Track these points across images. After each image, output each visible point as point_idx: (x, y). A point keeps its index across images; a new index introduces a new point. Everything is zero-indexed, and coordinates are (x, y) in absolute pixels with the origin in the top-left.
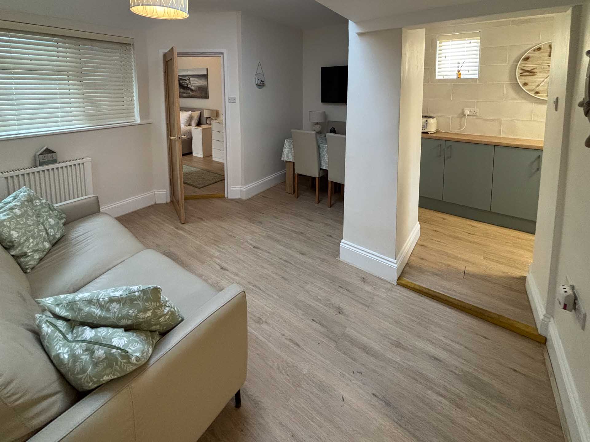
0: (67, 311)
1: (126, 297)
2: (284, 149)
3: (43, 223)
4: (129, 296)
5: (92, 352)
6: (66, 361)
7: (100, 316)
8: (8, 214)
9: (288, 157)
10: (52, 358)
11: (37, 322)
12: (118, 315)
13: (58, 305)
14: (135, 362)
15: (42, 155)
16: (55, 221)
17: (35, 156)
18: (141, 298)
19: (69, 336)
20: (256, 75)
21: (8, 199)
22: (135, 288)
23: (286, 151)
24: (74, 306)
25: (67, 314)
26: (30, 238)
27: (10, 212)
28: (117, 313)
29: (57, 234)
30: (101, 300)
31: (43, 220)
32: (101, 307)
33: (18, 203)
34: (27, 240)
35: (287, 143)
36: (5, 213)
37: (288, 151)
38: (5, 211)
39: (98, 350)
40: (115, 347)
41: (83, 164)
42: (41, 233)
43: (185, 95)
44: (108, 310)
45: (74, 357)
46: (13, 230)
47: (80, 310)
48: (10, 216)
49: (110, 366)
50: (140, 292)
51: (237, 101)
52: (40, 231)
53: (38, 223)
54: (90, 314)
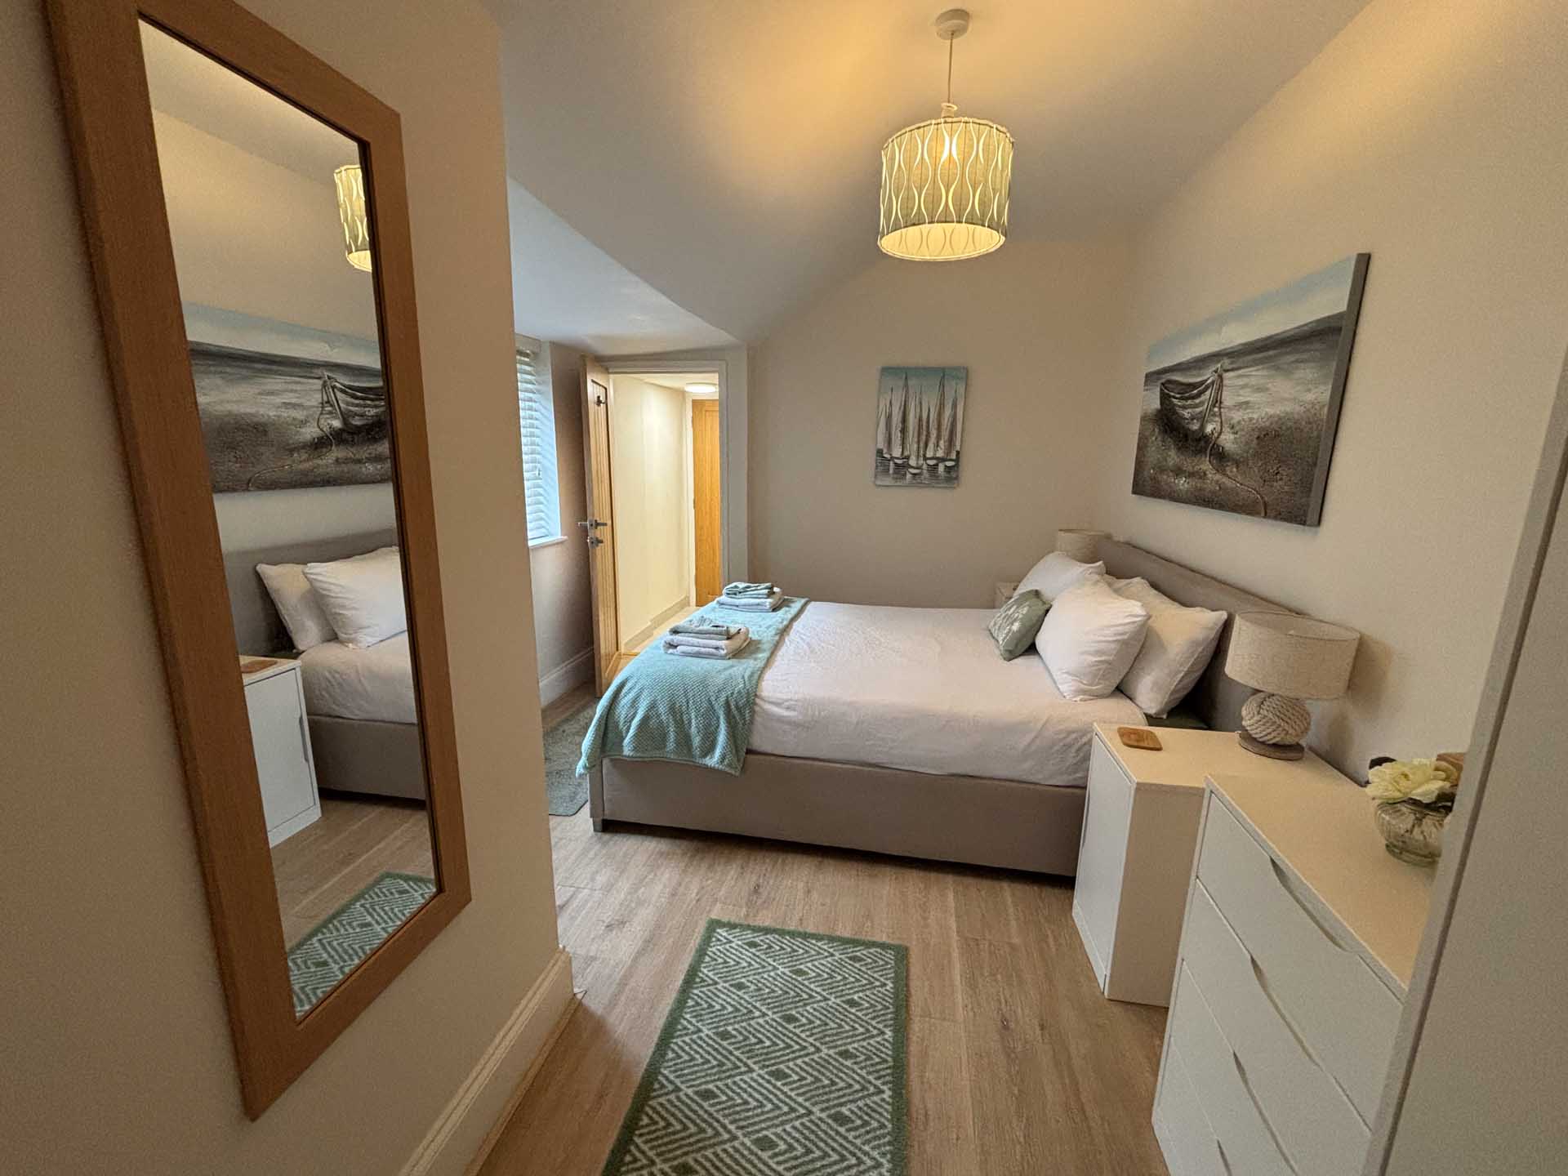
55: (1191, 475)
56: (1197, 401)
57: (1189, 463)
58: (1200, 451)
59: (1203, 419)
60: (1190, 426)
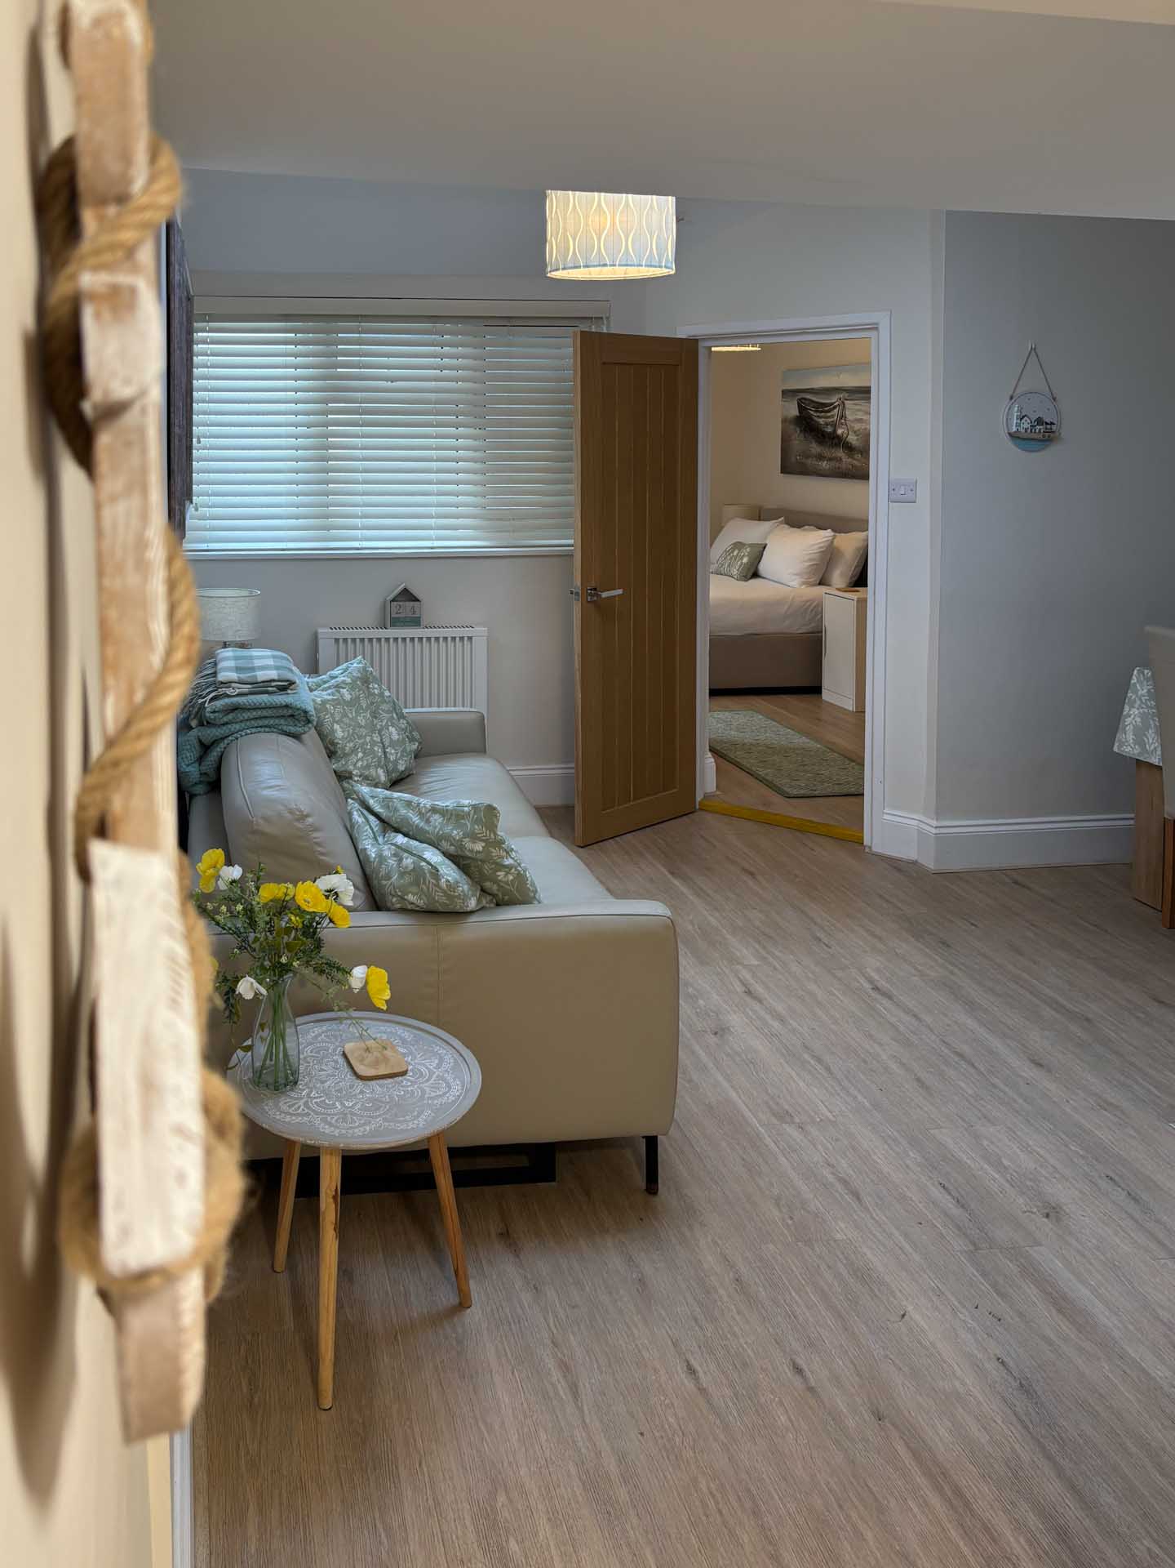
0: (382, 807)
1: (452, 811)
2: (1127, 708)
3: (380, 732)
4: (455, 810)
5: (400, 860)
6: (372, 860)
7: (417, 826)
8: (333, 694)
9: (1140, 741)
10: (359, 851)
11: (349, 808)
12: (438, 832)
13: (372, 797)
14: (444, 886)
15: (395, 603)
16: (399, 735)
17: (385, 602)
18: (471, 816)
19: (380, 839)
20: (1011, 398)
21: (336, 672)
22: (466, 802)
23: (1133, 716)
24: (390, 804)
25: (381, 810)
26: (359, 750)
27: (337, 691)
28: (437, 829)
29: (400, 762)
30: (422, 805)
31: (381, 725)
32: (421, 815)
33: (349, 680)
34: (354, 751)
35: (1140, 686)
36: (329, 691)
37: (1143, 716)
38: (329, 688)
39: (407, 858)
40: (424, 860)
41: (470, 638)
42: (376, 749)
43: (824, 464)
44: (428, 821)
45: (380, 856)
46: (337, 722)
47: (396, 810)
48: (335, 698)
49: (416, 883)
50: (470, 808)
51: (924, 494)
52: (374, 743)
53: (372, 729)
54: (405, 820)
55: (830, 459)
56: (829, 414)
57: (828, 452)
58: (837, 445)
59: (834, 425)
60: (826, 429)
